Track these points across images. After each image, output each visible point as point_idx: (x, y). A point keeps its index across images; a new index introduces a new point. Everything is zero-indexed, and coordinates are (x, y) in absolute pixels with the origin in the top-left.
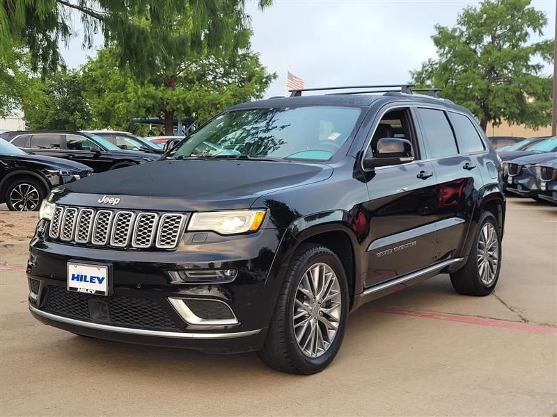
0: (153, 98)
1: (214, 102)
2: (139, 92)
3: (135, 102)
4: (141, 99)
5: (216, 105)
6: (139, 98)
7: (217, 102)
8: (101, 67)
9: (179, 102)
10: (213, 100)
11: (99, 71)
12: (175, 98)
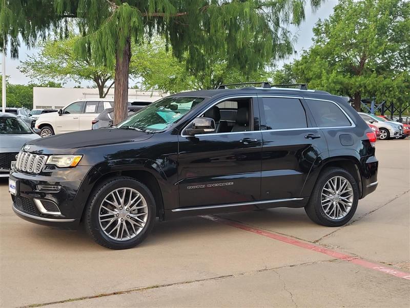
0: (341, 83)
1: (388, 86)
2: (330, 80)
3: (327, 86)
4: (331, 85)
5: (389, 88)
6: (330, 84)
7: (390, 86)
8: (306, 62)
9: (360, 86)
10: (386, 85)
11: (304, 65)
12: (357, 83)
